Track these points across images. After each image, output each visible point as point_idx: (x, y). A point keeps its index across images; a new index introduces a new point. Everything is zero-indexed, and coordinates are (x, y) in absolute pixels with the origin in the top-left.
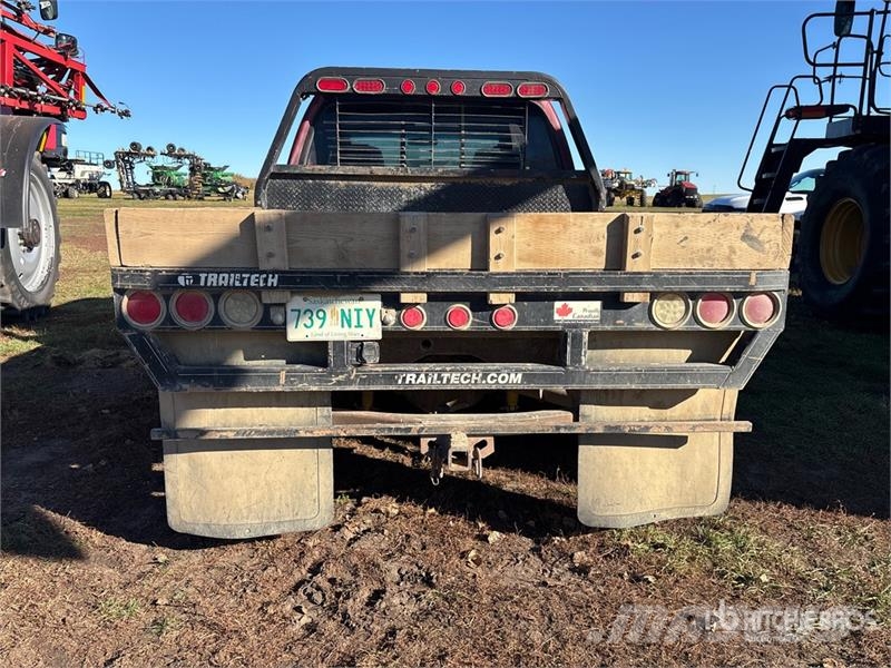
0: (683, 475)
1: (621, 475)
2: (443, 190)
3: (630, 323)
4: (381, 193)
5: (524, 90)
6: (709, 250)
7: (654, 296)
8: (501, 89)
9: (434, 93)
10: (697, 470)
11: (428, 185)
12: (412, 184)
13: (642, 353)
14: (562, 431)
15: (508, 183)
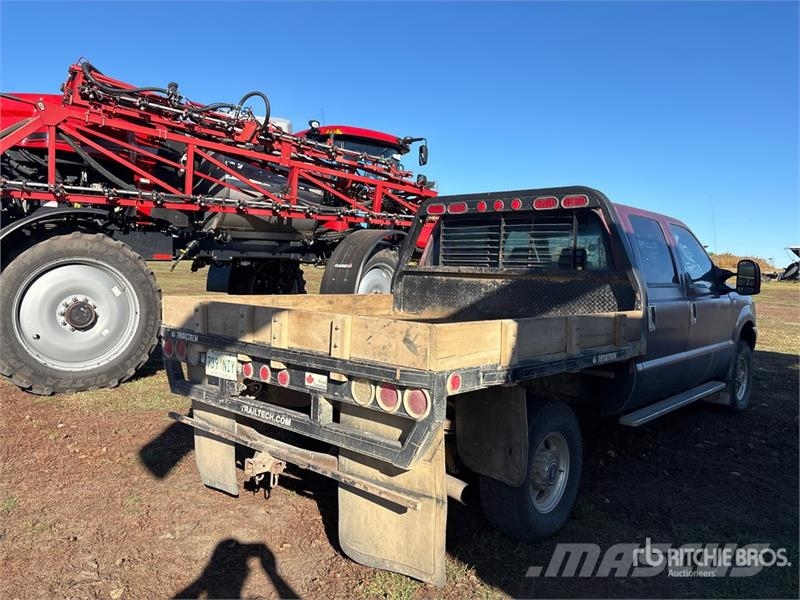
0: (408, 538)
1: (362, 520)
2: (510, 286)
3: (342, 396)
4: (469, 287)
5: (567, 202)
6: (384, 348)
7: (350, 378)
8: (549, 203)
9: (498, 210)
10: (418, 539)
11: (499, 281)
12: (489, 280)
13: (372, 424)
14: (311, 469)
15: (561, 281)
